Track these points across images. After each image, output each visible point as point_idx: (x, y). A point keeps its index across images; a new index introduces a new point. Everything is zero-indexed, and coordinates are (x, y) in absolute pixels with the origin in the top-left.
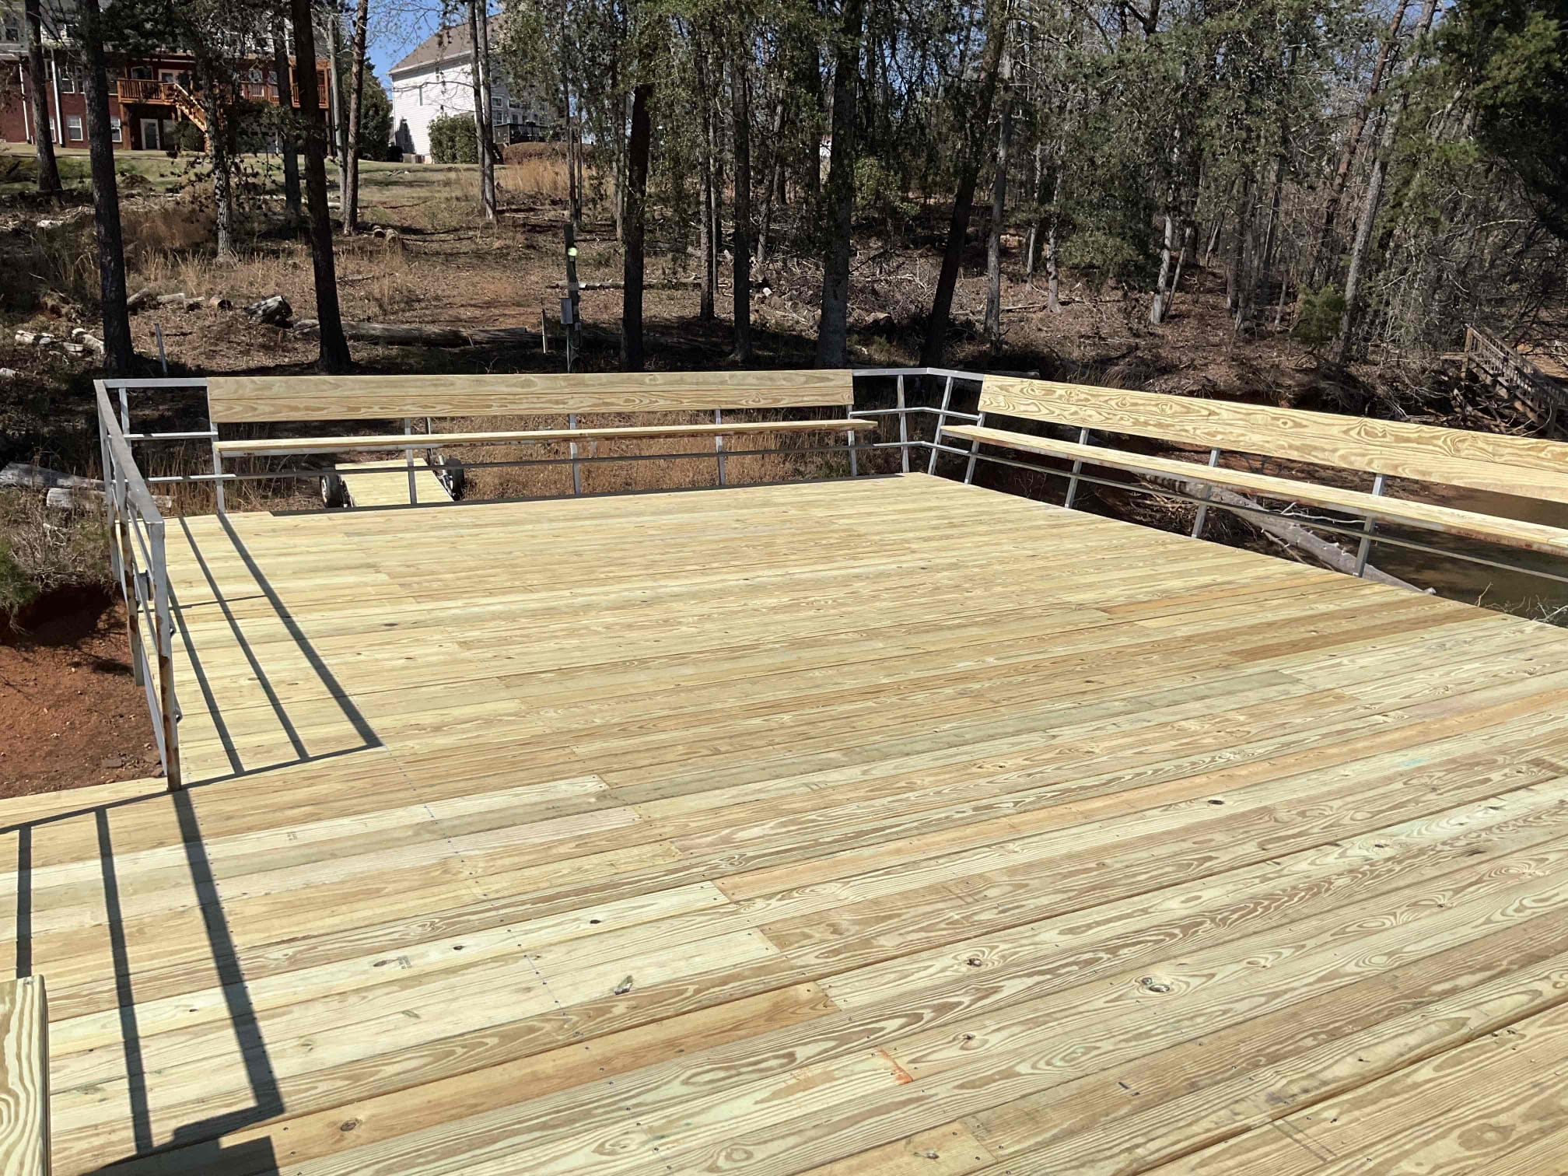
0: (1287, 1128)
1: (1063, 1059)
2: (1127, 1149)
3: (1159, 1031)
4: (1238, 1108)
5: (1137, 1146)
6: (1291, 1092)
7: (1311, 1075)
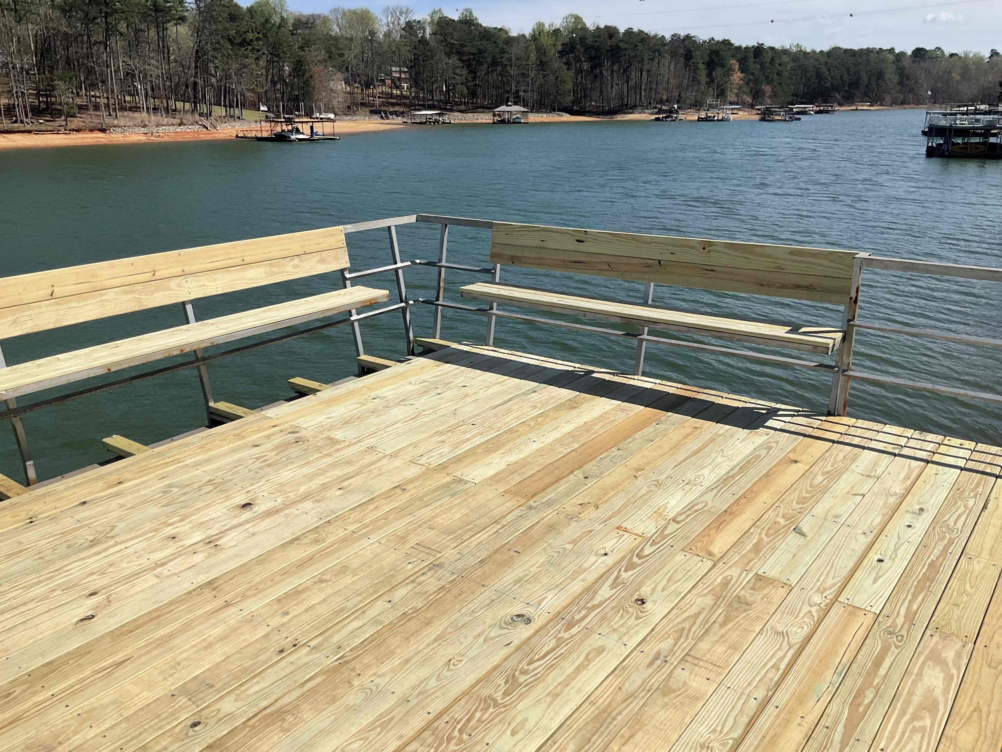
0: (434, 553)
1: (553, 557)
2: (505, 526)
3: (509, 587)
4: (458, 556)
5: (501, 528)
6: (432, 571)
7: (420, 584)
